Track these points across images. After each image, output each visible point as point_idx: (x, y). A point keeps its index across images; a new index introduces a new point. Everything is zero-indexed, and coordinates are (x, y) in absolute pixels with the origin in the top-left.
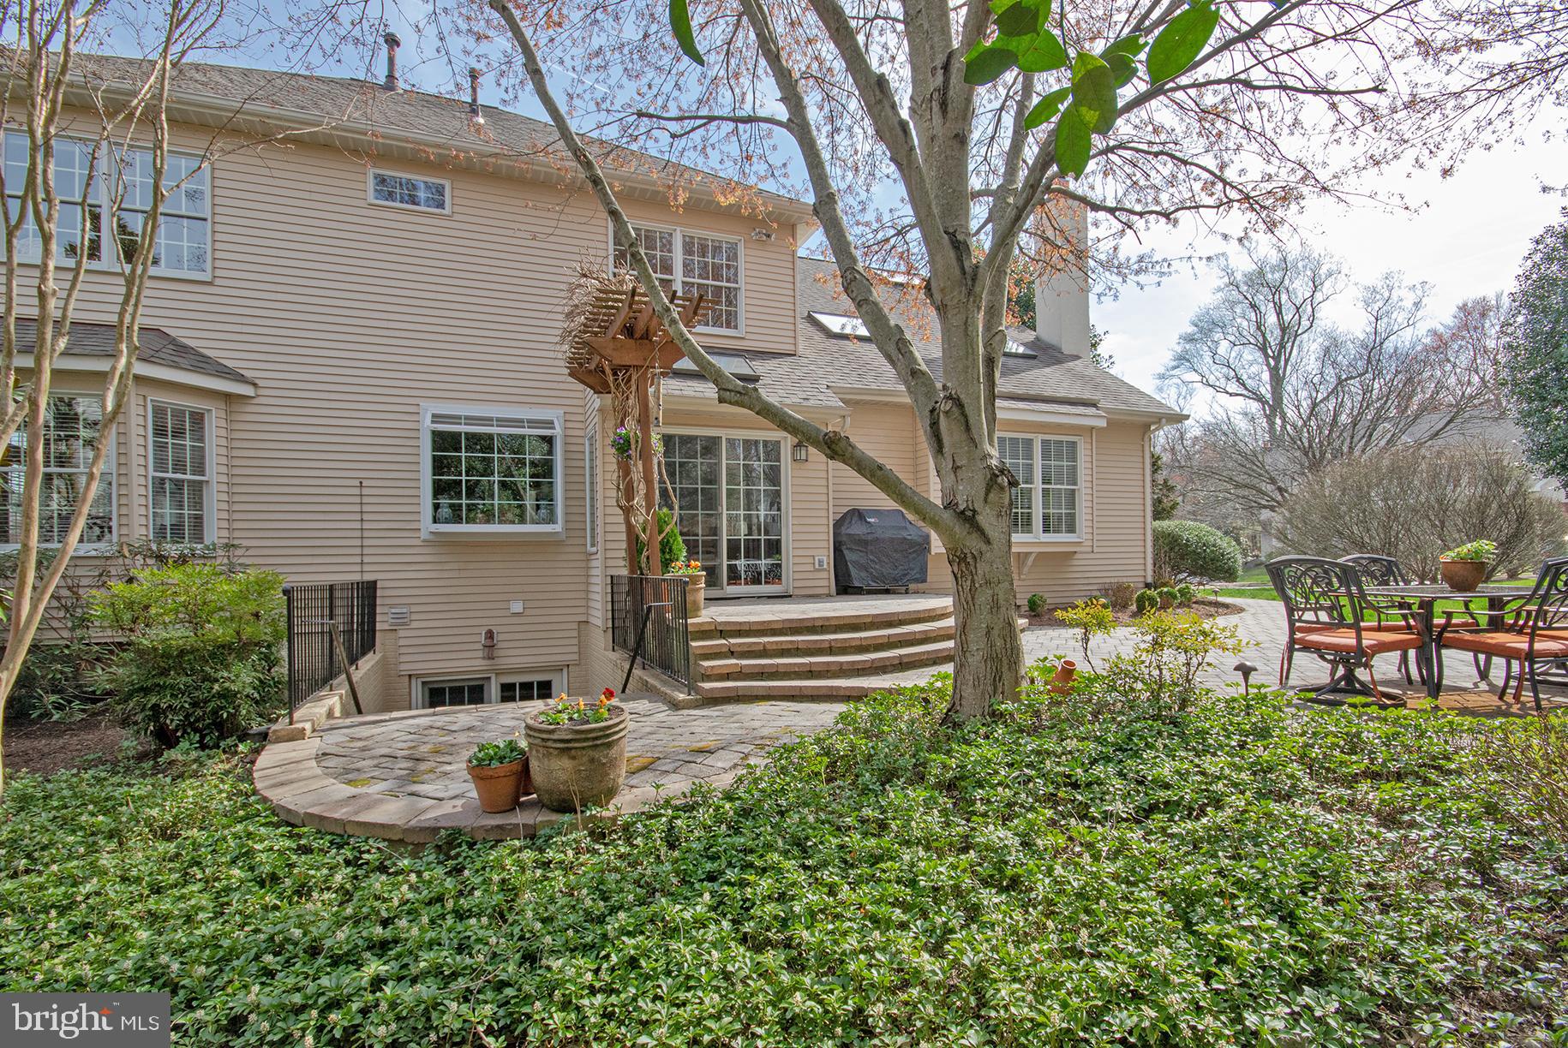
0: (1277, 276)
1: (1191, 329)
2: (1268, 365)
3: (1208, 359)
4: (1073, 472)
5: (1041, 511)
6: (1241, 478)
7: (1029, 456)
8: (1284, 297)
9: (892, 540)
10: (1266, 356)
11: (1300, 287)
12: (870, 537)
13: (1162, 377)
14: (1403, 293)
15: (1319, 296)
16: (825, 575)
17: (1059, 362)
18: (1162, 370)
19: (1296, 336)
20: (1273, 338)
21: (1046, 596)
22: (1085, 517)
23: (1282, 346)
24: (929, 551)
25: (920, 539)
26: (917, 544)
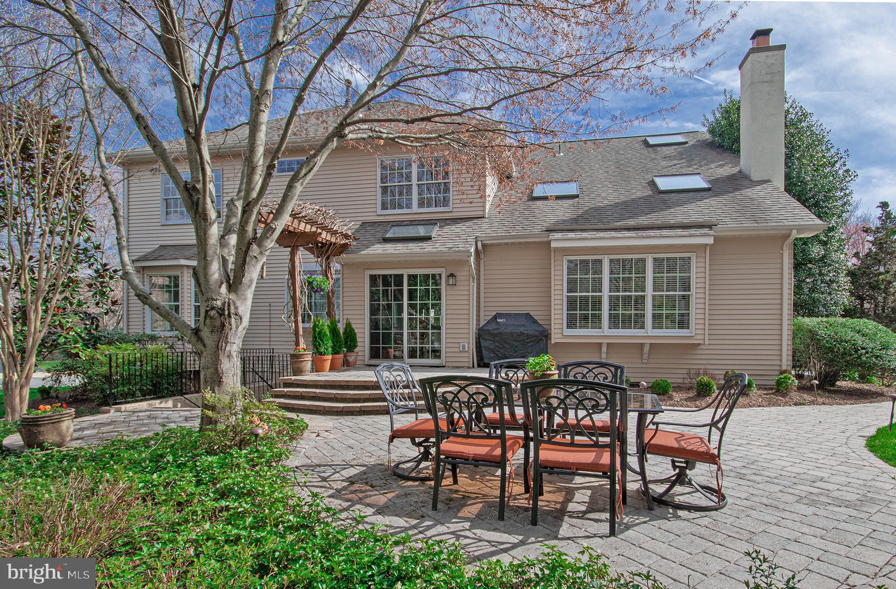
4: (687, 280)
5: (651, 312)
7: (642, 270)
12: (496, 332)
16: (466, 355)
22: (696, 316)
25: (536, 333)
26: (533, 336)
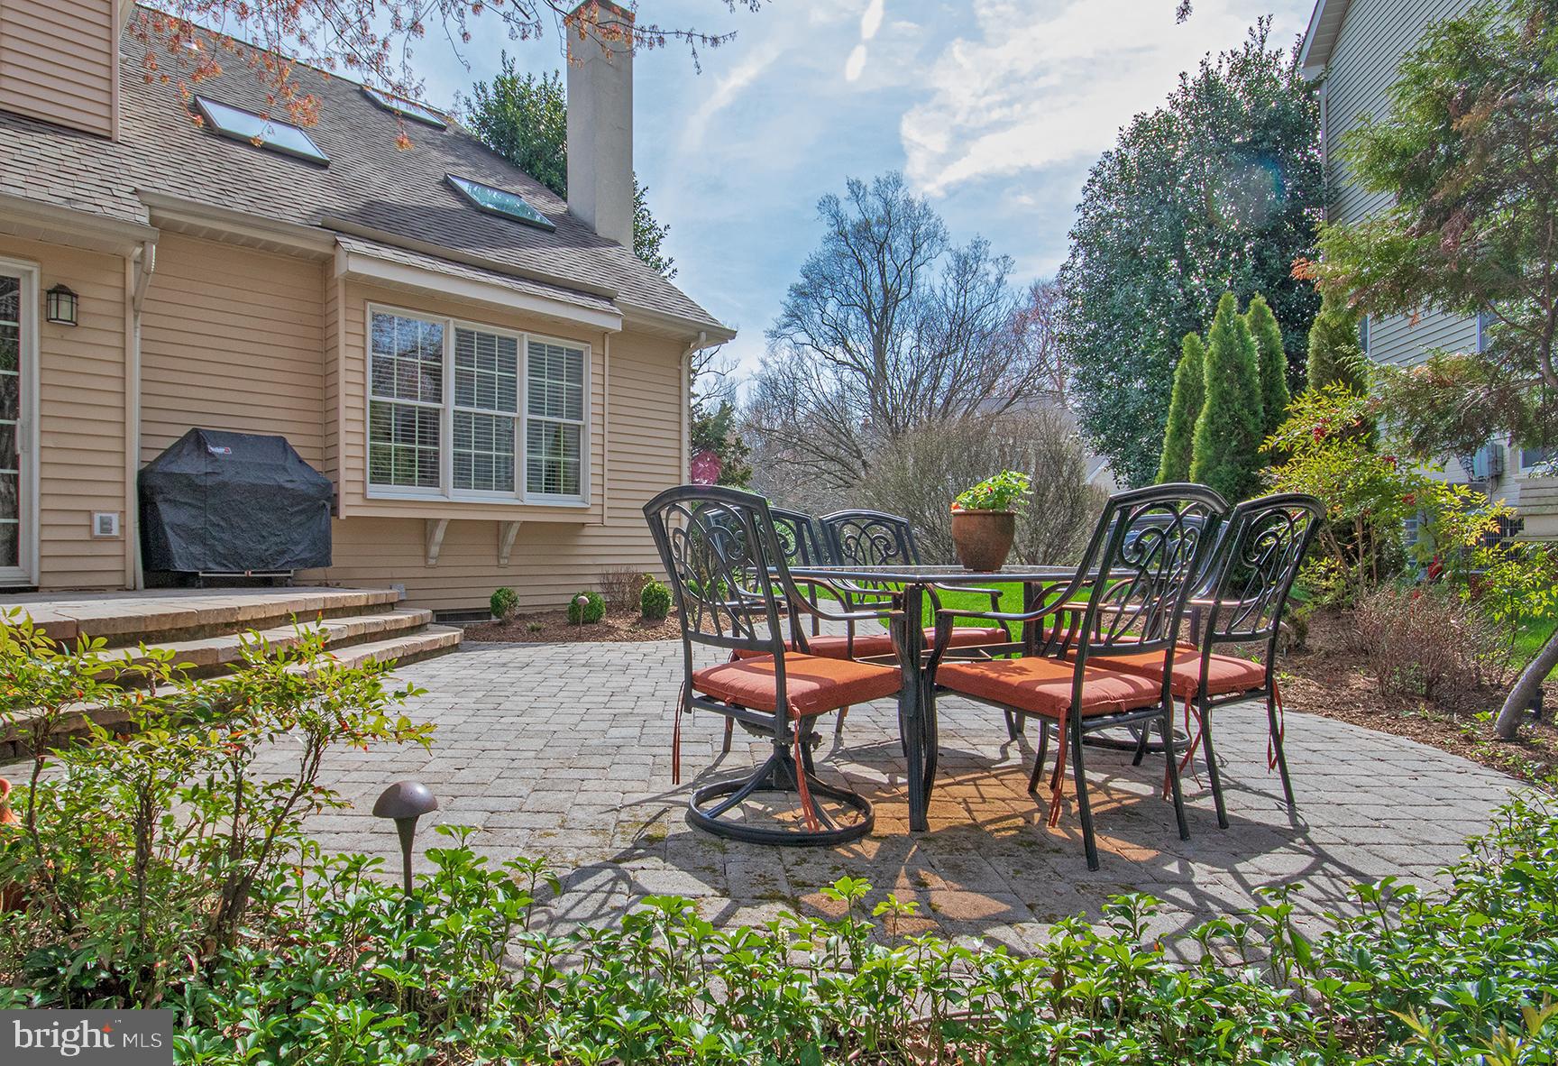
0: (883, 229)
1: (801, 281)
2: (872, 332)
3: (817, 318)
4: (577, 396)
5: (525, 456)
6: (830, 450)
7: (511, 365)
8: (887, 256)
9: (254, 489)
10: (870, 321)
11: (900, 243)
12: (210, 481)
13: (773, 334)
14: (989, 266)
15: (917, 259)
16: (115, 549)
17: (587, 244)
18: (773, 327)
19: (897, 301)
20: (877, 301)
21: (518, 592)
22: (591, 470)
23: (885, 311)
24: (335, 510)
25: (312, 491)
26: (306, 498)
